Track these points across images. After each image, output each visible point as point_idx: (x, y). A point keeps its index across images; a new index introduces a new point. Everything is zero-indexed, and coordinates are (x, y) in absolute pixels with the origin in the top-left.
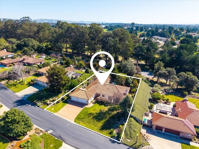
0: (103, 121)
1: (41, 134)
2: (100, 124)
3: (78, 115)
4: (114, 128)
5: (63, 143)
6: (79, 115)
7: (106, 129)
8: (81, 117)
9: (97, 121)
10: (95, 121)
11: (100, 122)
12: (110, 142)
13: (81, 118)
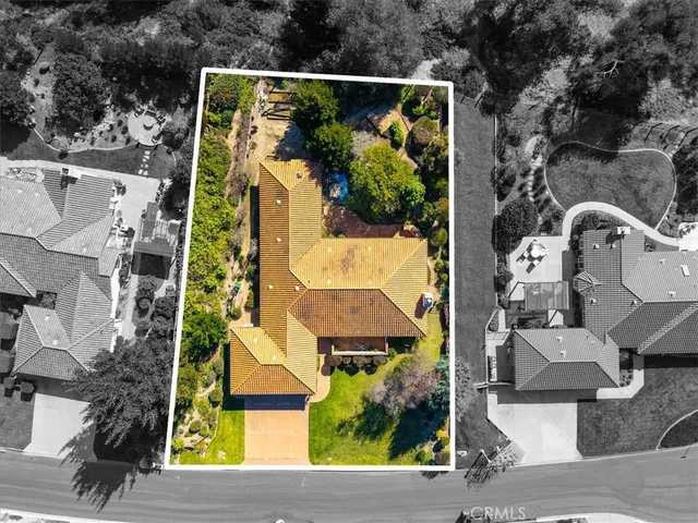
0: (388, 434)
3: (310, 444)
4: (423, 441)
7: (404, 452)
8: (323, 447)
9: (373, 439)
10: (367, 442)
11: (380, 439)
12: (425, 479)
13: (326, 450)
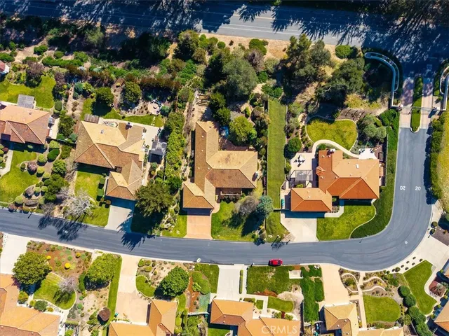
0: (241, 226)
1: (194, 267)
2: (240, 230)
5: (219, 266)
6: (212, 228)
7: (247, 234)
9: (235, 228)
10: (233, 229)
11: (238, 228)
13: (218, 232)
